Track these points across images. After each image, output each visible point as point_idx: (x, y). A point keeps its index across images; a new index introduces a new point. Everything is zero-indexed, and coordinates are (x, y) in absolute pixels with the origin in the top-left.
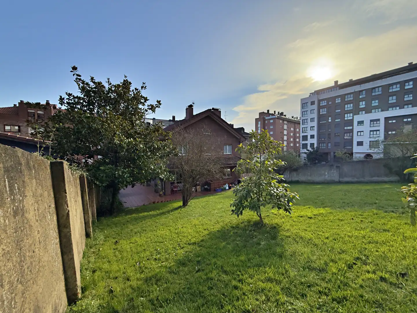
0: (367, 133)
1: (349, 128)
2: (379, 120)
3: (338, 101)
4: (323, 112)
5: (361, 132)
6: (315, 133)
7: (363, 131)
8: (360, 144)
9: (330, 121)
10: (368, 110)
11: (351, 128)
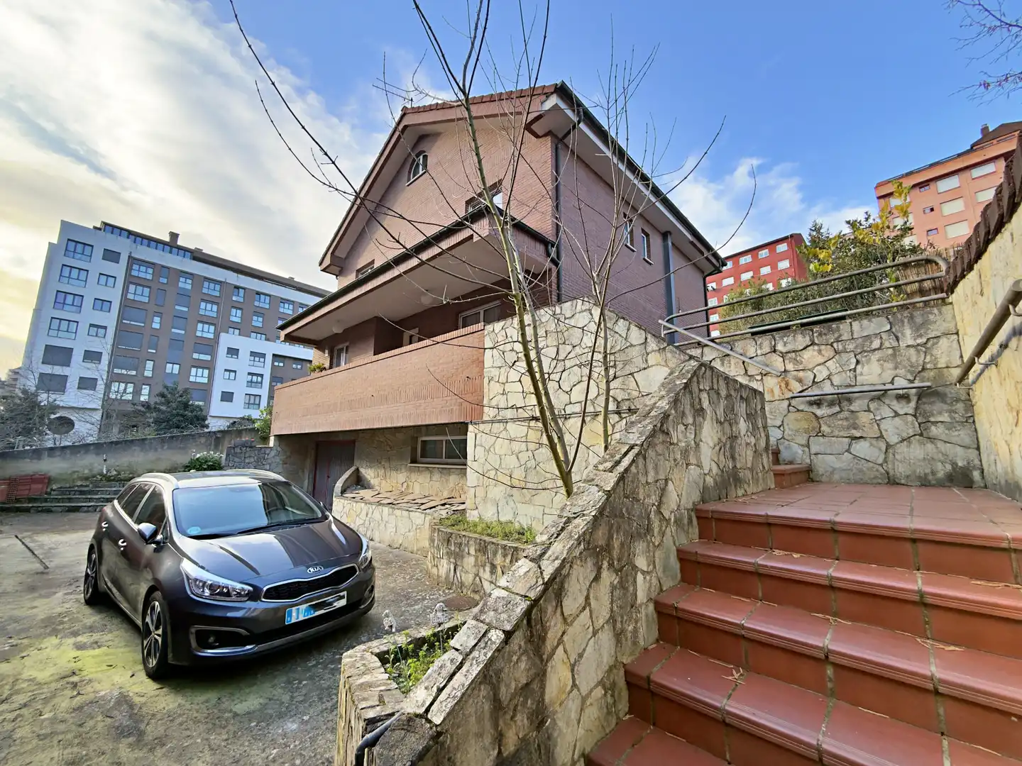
0: (243, 378)
1: (203, 357)
2: (263, 356)
3: (186, 284)
4: (140, 295)
5: (230, 371)
6: (104, 346)
7: (235, 372)
8: (227, 397)
9: (155, 325)
10: (245, 329)
11: (208, 358)
